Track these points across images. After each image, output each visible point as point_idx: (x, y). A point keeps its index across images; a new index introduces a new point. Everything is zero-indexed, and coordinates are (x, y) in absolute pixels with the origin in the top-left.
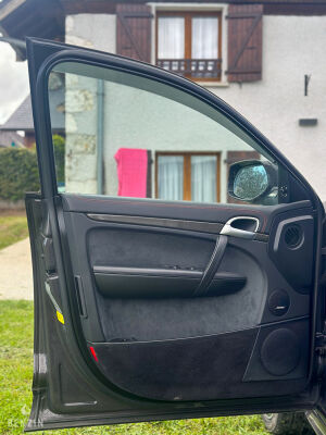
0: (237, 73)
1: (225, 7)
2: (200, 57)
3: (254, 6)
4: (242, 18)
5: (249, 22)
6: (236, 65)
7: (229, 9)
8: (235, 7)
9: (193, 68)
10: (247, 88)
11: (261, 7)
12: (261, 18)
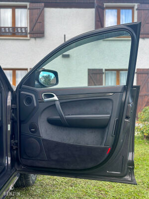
0: (34, 34)
1: (28, 4)
2: (19, 26)
3: (40, 4)
4: (35, 9)
5: (39, 11)
6: (33, 30)
7: (30, 5)
8: (32, 4)
9: (16, 31)
10: (38, 40)
11: (43, 4)
12: (43, 9)
